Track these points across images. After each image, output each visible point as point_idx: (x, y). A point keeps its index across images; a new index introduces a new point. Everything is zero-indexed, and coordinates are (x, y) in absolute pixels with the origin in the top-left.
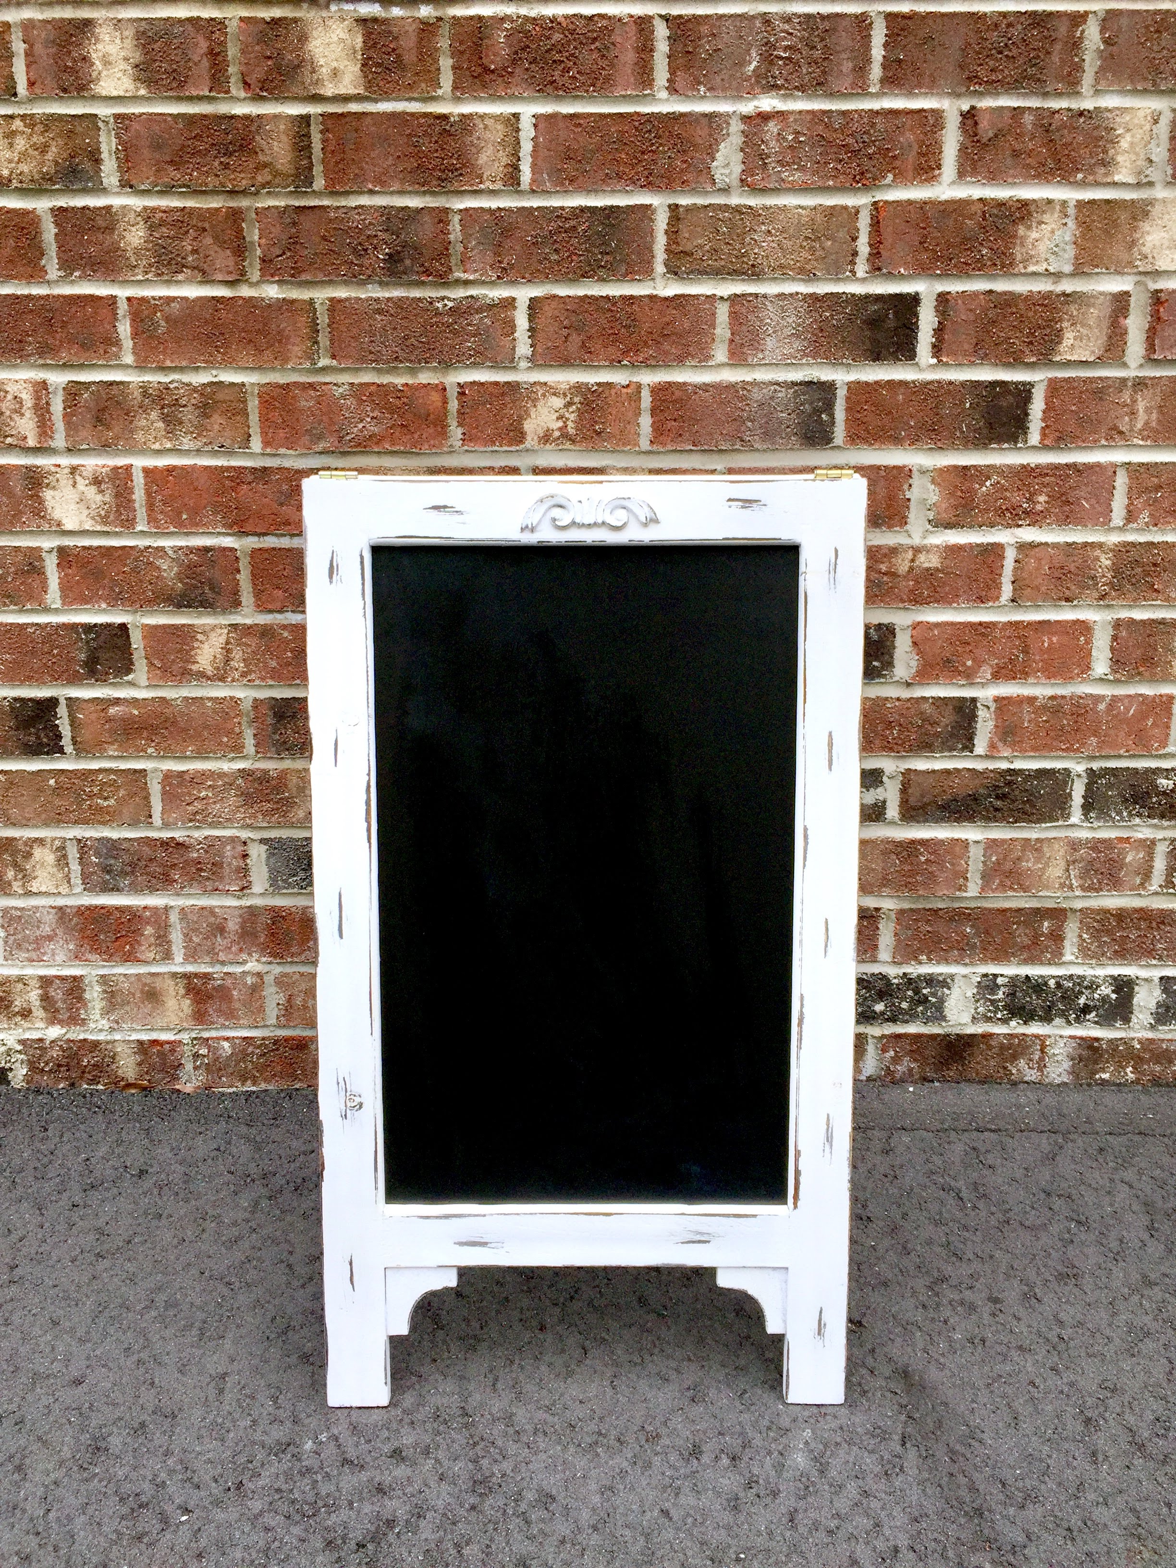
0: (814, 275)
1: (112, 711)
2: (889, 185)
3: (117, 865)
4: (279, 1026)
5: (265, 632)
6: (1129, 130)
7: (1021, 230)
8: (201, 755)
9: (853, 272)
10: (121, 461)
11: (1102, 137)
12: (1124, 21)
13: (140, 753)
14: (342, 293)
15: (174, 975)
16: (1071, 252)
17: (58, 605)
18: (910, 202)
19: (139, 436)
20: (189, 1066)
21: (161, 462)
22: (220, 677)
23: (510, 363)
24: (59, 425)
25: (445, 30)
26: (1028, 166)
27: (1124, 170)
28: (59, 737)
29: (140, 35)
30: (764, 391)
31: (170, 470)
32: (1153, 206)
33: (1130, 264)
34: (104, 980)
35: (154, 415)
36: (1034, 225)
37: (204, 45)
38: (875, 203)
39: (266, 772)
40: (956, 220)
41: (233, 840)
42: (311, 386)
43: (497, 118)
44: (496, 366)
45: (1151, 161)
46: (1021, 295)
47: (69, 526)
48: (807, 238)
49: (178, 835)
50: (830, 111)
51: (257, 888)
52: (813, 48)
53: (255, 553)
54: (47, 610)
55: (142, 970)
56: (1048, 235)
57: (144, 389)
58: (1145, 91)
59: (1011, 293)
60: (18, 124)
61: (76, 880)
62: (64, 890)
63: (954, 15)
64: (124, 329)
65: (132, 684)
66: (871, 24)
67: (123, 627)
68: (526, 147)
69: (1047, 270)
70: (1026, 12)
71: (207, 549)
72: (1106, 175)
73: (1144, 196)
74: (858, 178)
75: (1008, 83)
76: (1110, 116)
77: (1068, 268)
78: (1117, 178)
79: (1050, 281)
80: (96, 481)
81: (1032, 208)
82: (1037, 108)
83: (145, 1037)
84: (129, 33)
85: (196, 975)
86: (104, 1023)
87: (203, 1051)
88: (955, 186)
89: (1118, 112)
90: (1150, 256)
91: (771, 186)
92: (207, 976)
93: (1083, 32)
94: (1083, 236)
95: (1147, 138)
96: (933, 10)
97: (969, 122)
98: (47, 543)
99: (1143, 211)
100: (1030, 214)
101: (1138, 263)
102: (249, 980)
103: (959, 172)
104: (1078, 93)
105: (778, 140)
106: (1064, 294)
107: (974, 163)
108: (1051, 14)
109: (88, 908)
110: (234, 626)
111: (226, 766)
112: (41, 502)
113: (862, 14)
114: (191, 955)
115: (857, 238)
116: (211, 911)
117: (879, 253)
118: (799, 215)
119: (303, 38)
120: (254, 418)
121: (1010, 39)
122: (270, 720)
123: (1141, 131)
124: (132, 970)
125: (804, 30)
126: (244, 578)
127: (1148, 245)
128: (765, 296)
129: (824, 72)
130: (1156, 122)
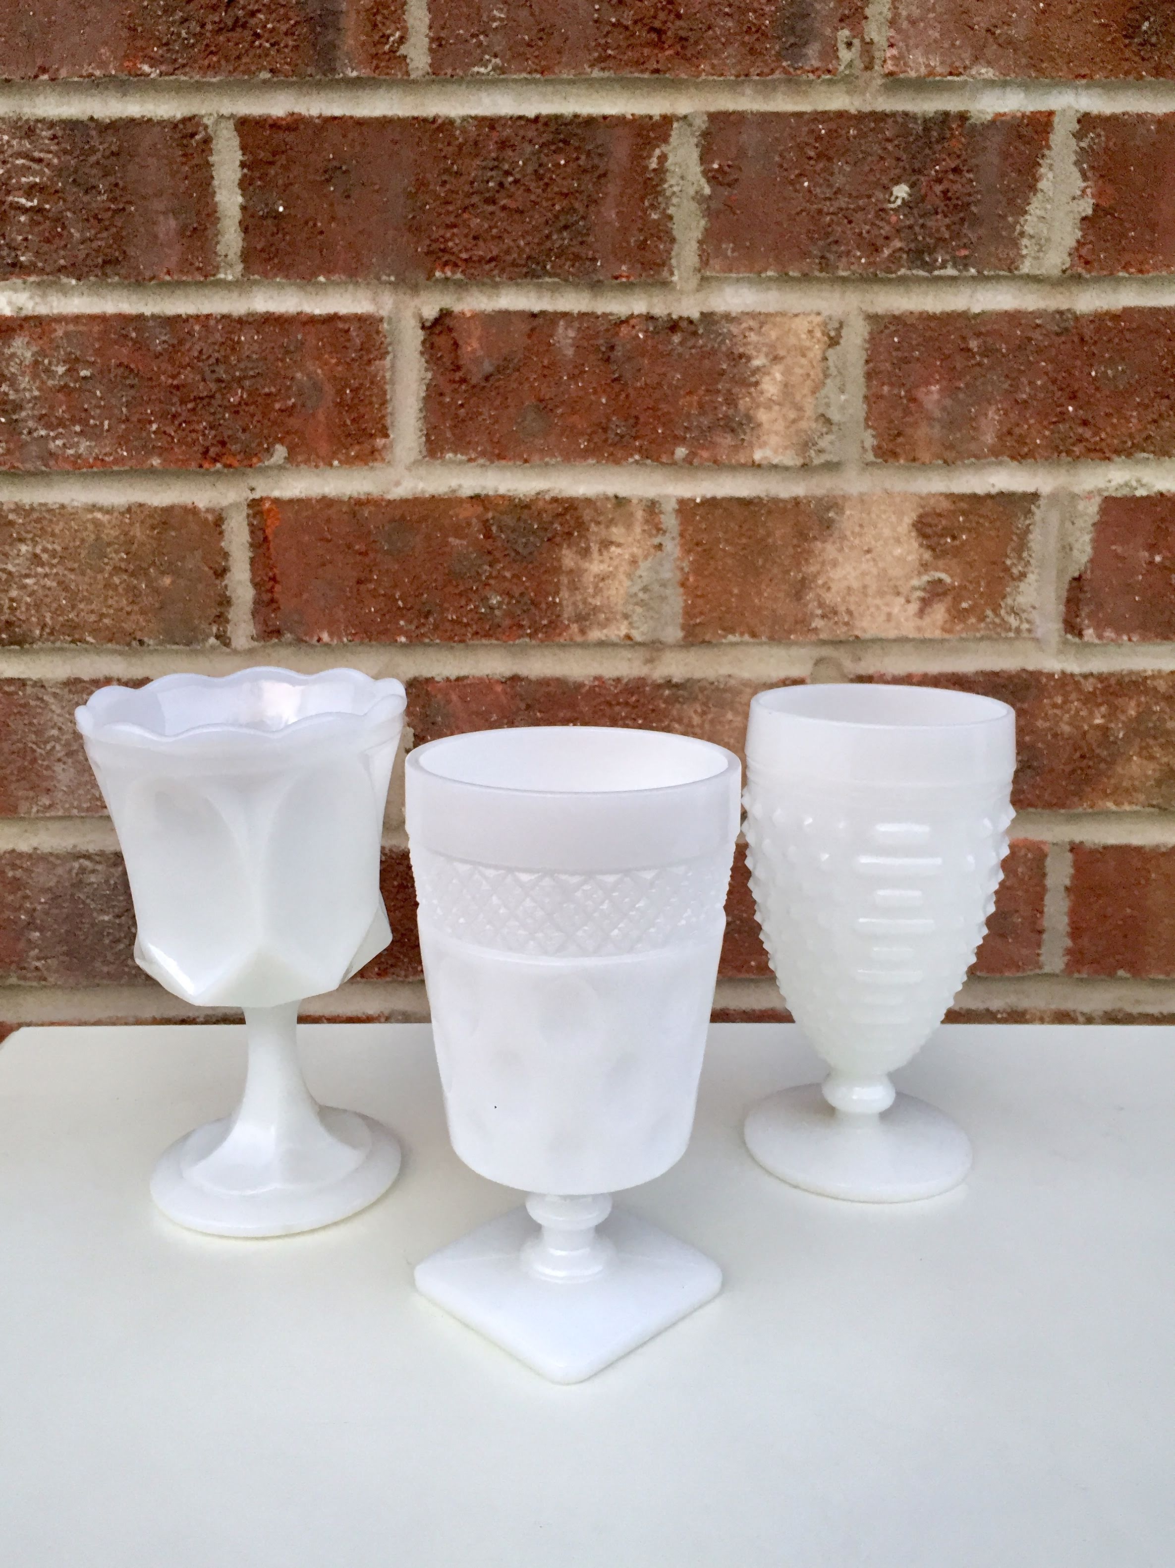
0: (141, 642)
2: (280, 468)
6: (776, 359)
7: (568, 558)
9: (224, 639)
11: (723, 373)
12: (750, 138)
16: (676, 601)
18: (326, 502)
26: (573, 432)
27: (774, 440)
30: (60, 871)
32: (841, 510)
33: (802, 624)
36: (594, 547)
38: (255, 504)
40: (428, 538)
45: (828, 421)
46: (581, 685)
48: (117, 570)
50: (141, 317)
52: (91, 189)
56: (625, 567)
58: (806, 277)
59: (560, 682)
63: (384, 123)
66: (207, 141)
69: (628, 637)
70: (537, 118)
72: (736, 449)
73: (820, 492)
74: (213, 451)
75: (514, 264)
76: (735, 330)
77: (673, 633)
78: (758, 456)
79: (640, 655)
81: (587, 514)
82: (582, 315)
88: (422, 471)
89: (752, 323)
90: (842, 609)
91: (29, 466)
93: (663, 158)
94: (698, 569)
95: (816, 373)
96: (337, 112)
97: (442, 341)
99: (821, 520)
100: (581, 525)
101: (817, 623)
103: (428, 440)
104: (665, 284)
105: (35, 376)
106: (669, 683)
107: (459, 423)
108: (590, 122)
113: (186, 120)
115: (225, 570)
117: (272, 601)
118: (97, 523)
121: (507, 173)
123: (804, 361)
125: (65, 152)
127: (834, 587)
128: (40, 684)
129: (118, 238)
130: (834, 342)
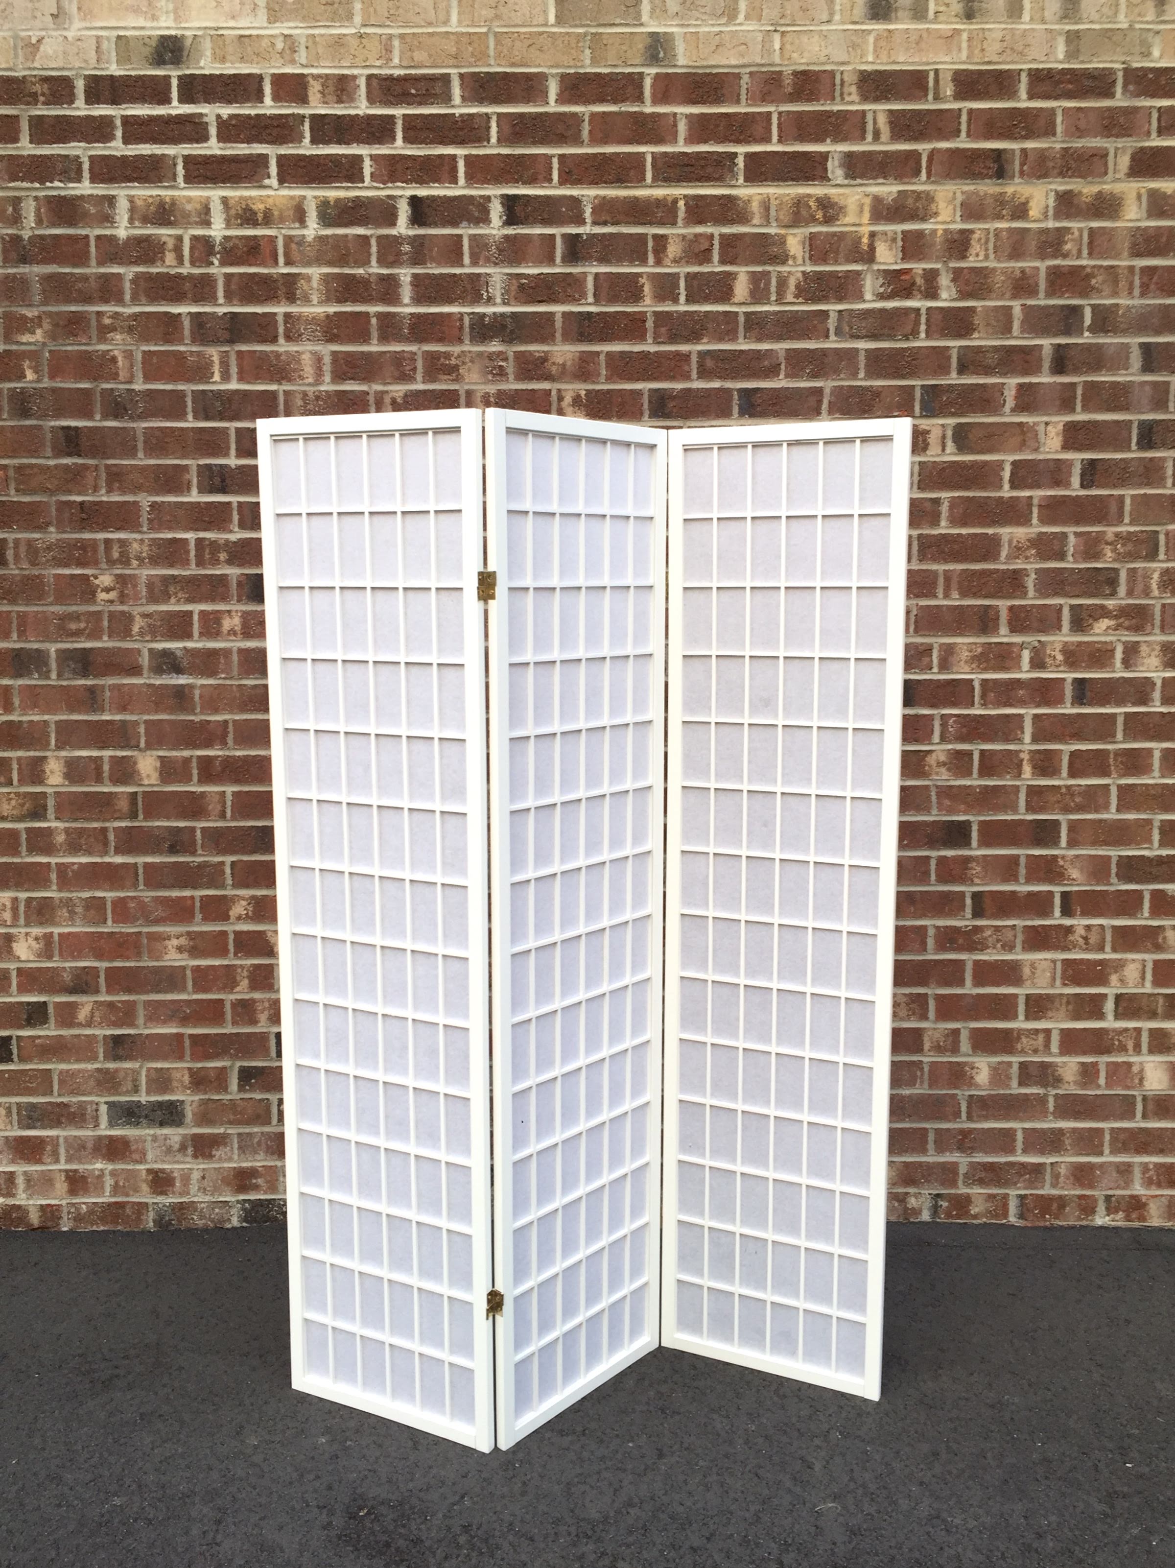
1: (37, 1041)
3: (35, 1115)
4: (111, 1196)
5: (111, 1005)
8: (78, 1061)
10: (48, 930)
13: (49, 1061)
14: (149, 859)
15: (60, 1170)
17: (15, 993)
19: (57, 919)
20: (65, 1218)
21: (66, 930)
22: (89, 1024)
23: (223, 886)
24: (22, 916)
25: (194, 760)
28: (12, 1054)
29: (66, 762)
31: (69, 934)
34: (25, 1173)
35: (65, 910)
37: (93, 766)
39: (108, 1069)
41: (92, 1102)
42: (135, 897)
43: (217, 793)
44: (217, 888)
47: (23, 958)
49: (65, 1100)
51: (103, 1126)
53: (107, 969)
54: (11, 996)
55: (44, 1168)
57: (61, 899)
60: (12, 796)
61: (15, 1123)
62: (9, 1127)
64: (54, 876)
65: (48, 1029)
67: (45, 1002)
68: (229, 803)
71: (85, 968)
80: (37, 939)
83: (44, 1202)
84: (62, 761)
85: (71, 1170)
86: (24, 1196)
87: (73, 1210)
92: (76, 1171)
98: (12, 966)
102: (97, 1173)
109: (21, 1137)
110: (96, 1002)
111: (90, 1066)
112: (11, 948)
114: (69, 1160)
116: (79, 1137)
119: (135, 763)
120: (109, 912)
122: (111, 1045)
124: (39, 1168)
126: (102, 980)
